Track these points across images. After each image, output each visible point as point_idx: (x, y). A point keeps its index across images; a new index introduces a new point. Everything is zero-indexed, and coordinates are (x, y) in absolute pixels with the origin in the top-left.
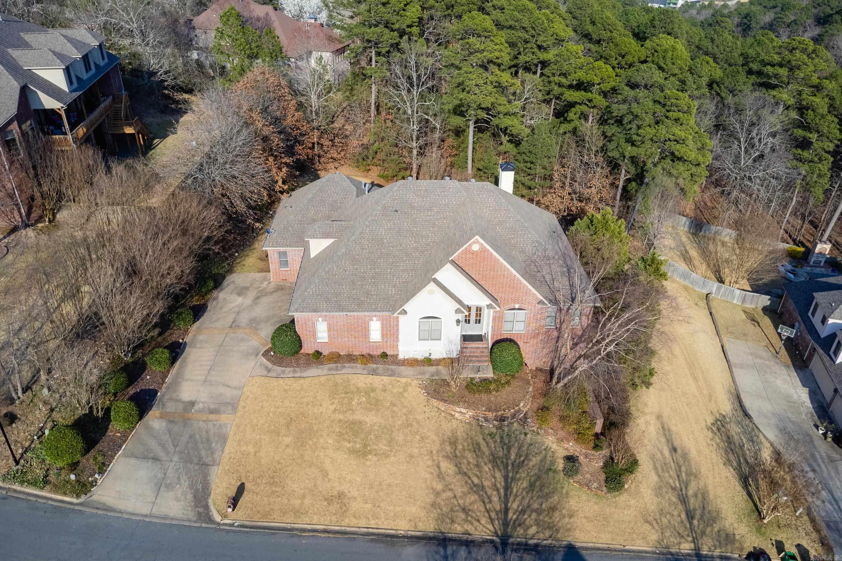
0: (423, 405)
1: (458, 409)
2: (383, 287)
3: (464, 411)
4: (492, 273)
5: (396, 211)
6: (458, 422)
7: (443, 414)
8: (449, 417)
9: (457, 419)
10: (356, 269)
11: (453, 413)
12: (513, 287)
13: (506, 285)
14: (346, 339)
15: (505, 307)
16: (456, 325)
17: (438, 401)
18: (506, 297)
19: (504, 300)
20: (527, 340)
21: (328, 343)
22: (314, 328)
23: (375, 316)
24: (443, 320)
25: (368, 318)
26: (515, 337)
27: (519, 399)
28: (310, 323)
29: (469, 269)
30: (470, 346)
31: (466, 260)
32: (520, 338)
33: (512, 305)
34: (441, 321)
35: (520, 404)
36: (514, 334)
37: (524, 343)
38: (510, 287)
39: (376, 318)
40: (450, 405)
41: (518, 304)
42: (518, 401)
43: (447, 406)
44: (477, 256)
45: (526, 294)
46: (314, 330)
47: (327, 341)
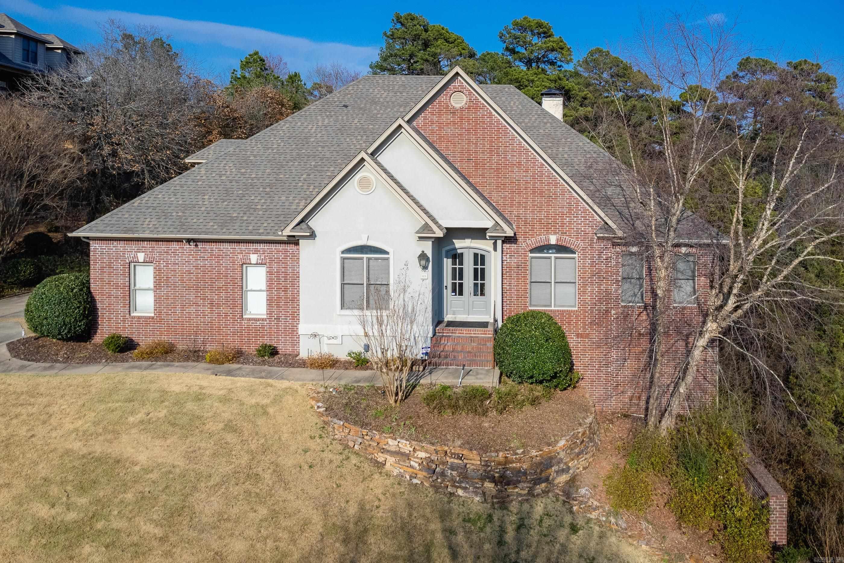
0: (306, 435)
1: (392, 444)
2: (283, 198)
3: (406, 446)
4: (495, 158)
5: (346, 106)
6: (388, 482)
7: (354, 460)
8: (367, 467)
9: (388, 475)
10: (243, 174)
11: (381, 458)
12: (541, 194)
13: (526, 188)
14: (193, 309)
15: (529, 242)
16: (420, 269)
17: (346, 424)
18: (529, 217)
19: (526, 223)
20: (584, 328)
21: (153, 318)
22: (127, 279)
23: (256, 252)
24: (391, 256)
25: (240, 256)
26: (557, 320)
27: (556, 433)
28: (119, 266)
29: (447, 148)
30: (457, 335)
31: (440, 128)
32: (569, 323)
33: (543, 237)
34: (388, 259)
35: (557, 442)
36: (555, 311)
37: (578, 335)
38: (534, 193)
39: (256, 255)
40: (374, 432)
41: (555, 233)
42: (554, 436)
43: (367, 435)
44: (461, 118)
45: (570, 209)
46: (127, 284)
47: (153, 315)
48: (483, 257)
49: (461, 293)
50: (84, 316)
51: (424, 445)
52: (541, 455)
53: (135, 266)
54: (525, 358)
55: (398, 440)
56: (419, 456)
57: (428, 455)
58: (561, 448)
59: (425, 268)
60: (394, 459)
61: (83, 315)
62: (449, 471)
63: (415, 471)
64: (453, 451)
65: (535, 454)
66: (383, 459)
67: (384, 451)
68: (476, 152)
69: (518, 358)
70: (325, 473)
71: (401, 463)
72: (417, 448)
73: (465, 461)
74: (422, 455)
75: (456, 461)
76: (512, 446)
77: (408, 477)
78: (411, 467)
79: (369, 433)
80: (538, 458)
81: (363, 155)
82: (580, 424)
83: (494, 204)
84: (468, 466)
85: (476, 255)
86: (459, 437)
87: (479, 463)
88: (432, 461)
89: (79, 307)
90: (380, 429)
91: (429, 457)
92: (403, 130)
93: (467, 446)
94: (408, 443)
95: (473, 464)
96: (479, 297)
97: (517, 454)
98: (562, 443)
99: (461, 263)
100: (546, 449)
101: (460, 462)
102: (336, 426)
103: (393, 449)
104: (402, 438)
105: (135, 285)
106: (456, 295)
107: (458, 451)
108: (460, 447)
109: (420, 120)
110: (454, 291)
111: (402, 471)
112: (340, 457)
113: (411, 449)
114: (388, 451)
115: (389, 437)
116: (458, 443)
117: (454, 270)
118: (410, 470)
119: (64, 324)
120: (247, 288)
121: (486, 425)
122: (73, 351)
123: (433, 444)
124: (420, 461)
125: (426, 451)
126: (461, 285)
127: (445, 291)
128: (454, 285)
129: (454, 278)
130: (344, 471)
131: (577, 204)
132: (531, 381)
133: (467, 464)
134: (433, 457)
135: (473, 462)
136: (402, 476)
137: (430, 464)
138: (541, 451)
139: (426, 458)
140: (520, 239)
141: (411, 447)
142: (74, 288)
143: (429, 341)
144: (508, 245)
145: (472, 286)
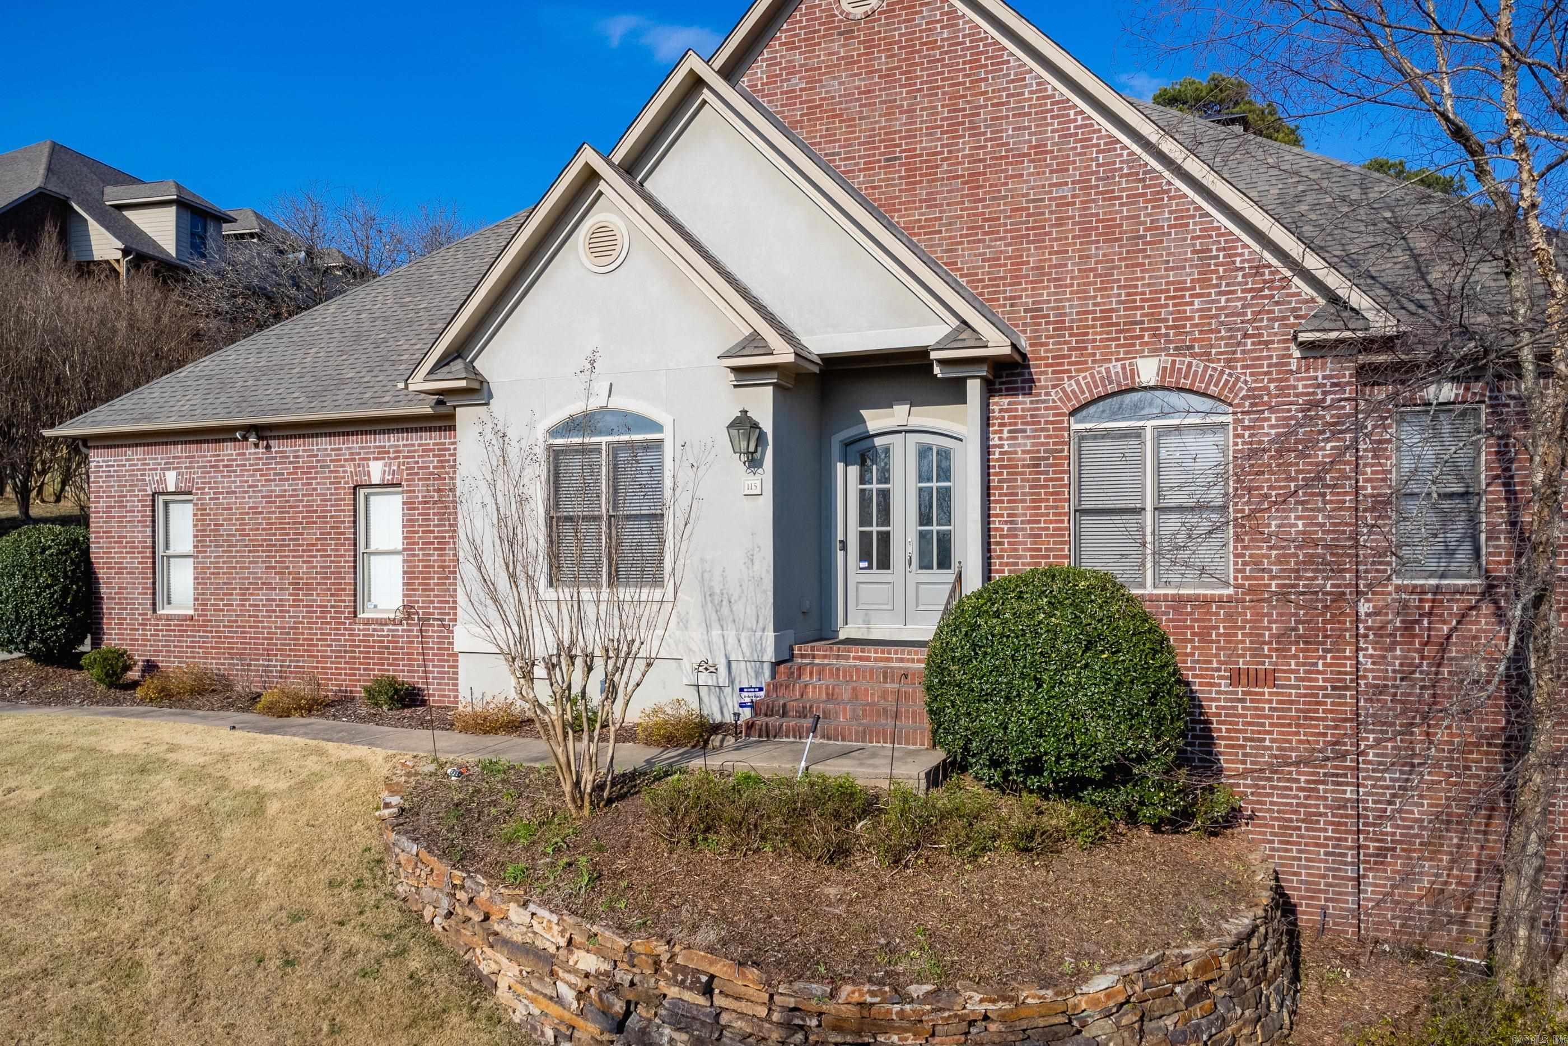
1: (517, 920)
3: (549, 930)
4: (965, 144)
11: (488, 962)
12: (1110, 232)
13: (1060, 222)
14: (262, 596)
15: (1070, 386)
16: (737, 464)
17: (424, 854)
18: (1071, 309)
19: (1060, 326)
20: (1256, 652)
21: (192, 618)
22: (149, 532)
23: (381, 454)
24: (667, 435)
25: (350, 468)
26: (1165, 622)
27: (1088, 947)
28: (136, 502)
29: (830, 137)
30: (852, 662)
31: (812, 83)
32: (1204, 635)
33: (1115, 367)
34: (659, 444)
35: (1081, 976)
36: (1153, 599)
37: (1236, 677)
38: (1086, 232)
39: (380, 463)
40: (480, 878)
41: (1155, 352)
42: (1077, 956)
43: (463, 887)
44: (869, 44)
45: (1205, 272)
46: (149, 544)
47: (191, 612)
48: (945, 455)
49: (884, 563)
50: (61, 608)
51: (595, 929)
52: (1003, 1017)
53: (166, 504)
54: (1008, 699)
55: (532, 907)
56: (580, 966)
57: (605, 966)
58: (1095, 1002)
59: (754, 462)
60: (516, 970)
61: (60, 603)
62: (667, 1031)
63: (567, 1015)
64: (679, 960)
65: (982, 1008)
66: (494, 967)
67: (496, 940)
68: (911, 136)
69: (985, 697)
70: (316, 987)
71: (535, 985)
72: (577, 939)
73: (719, 1001)
74: (588, 961)
75: (688, 996)
76: (900, 969)
77: (550, 1034)
78: (558, 1000)
79: (468, 883)
80: (993, 1027)
81: (588, 156)
82: (1198, 933)
83: (963, 281)
84: (725, 1018)
85: (924, 452)
86: (723, 917)
87: (762, 1011)
88: (615, 988)
89: (49, 586)
90: (495, 873)
91: (606, 974)
92: (706, 95)
93: (736, 950)
94: (555, 918)
95: (742, 1015)
96: (935, 570)
97: (905, 998)
98: (1100, 983)
99: (885, 477)
100: (1031, 996)
101: (701, 1000)
102: (403, 857)
103: (516, 935)
104: (544, 903)
105: (167, 546)
106: (870, 567)
107: (697, 960)
108: (711, 949)
109: (758, 71)
110: (865, 554)
111: (537, 1012)
112: (378, 948)
113: (563, 942)
114: (506, 942)
115: (512, 898)
116: (709, 935)
117: (864, 498)
118: (554, 1009)
119: (17, 618)
120: (367, 546)
121: (832, 891)
122: (41, 682)
123: (623, 930)
124: (581, 984)
125: (601, 953)
126: (885, 539)
127: (840, 554)
128: (865, 538)
129: (865, 519)
130: (376, 987)
131: (1229, 251)
132: (1034, 782)
133: (723, 1009)
134: (622, 976)
135: (743, 1006)
136: (534, 1028)
137: (611, 997)
138: (1005, 999)
139: (598, 974)
140: (1043, 376)
141: (562, 933)
142: (50, 547)
143: (767, 673)
144: (1006, 401)
145: (913, 538)
